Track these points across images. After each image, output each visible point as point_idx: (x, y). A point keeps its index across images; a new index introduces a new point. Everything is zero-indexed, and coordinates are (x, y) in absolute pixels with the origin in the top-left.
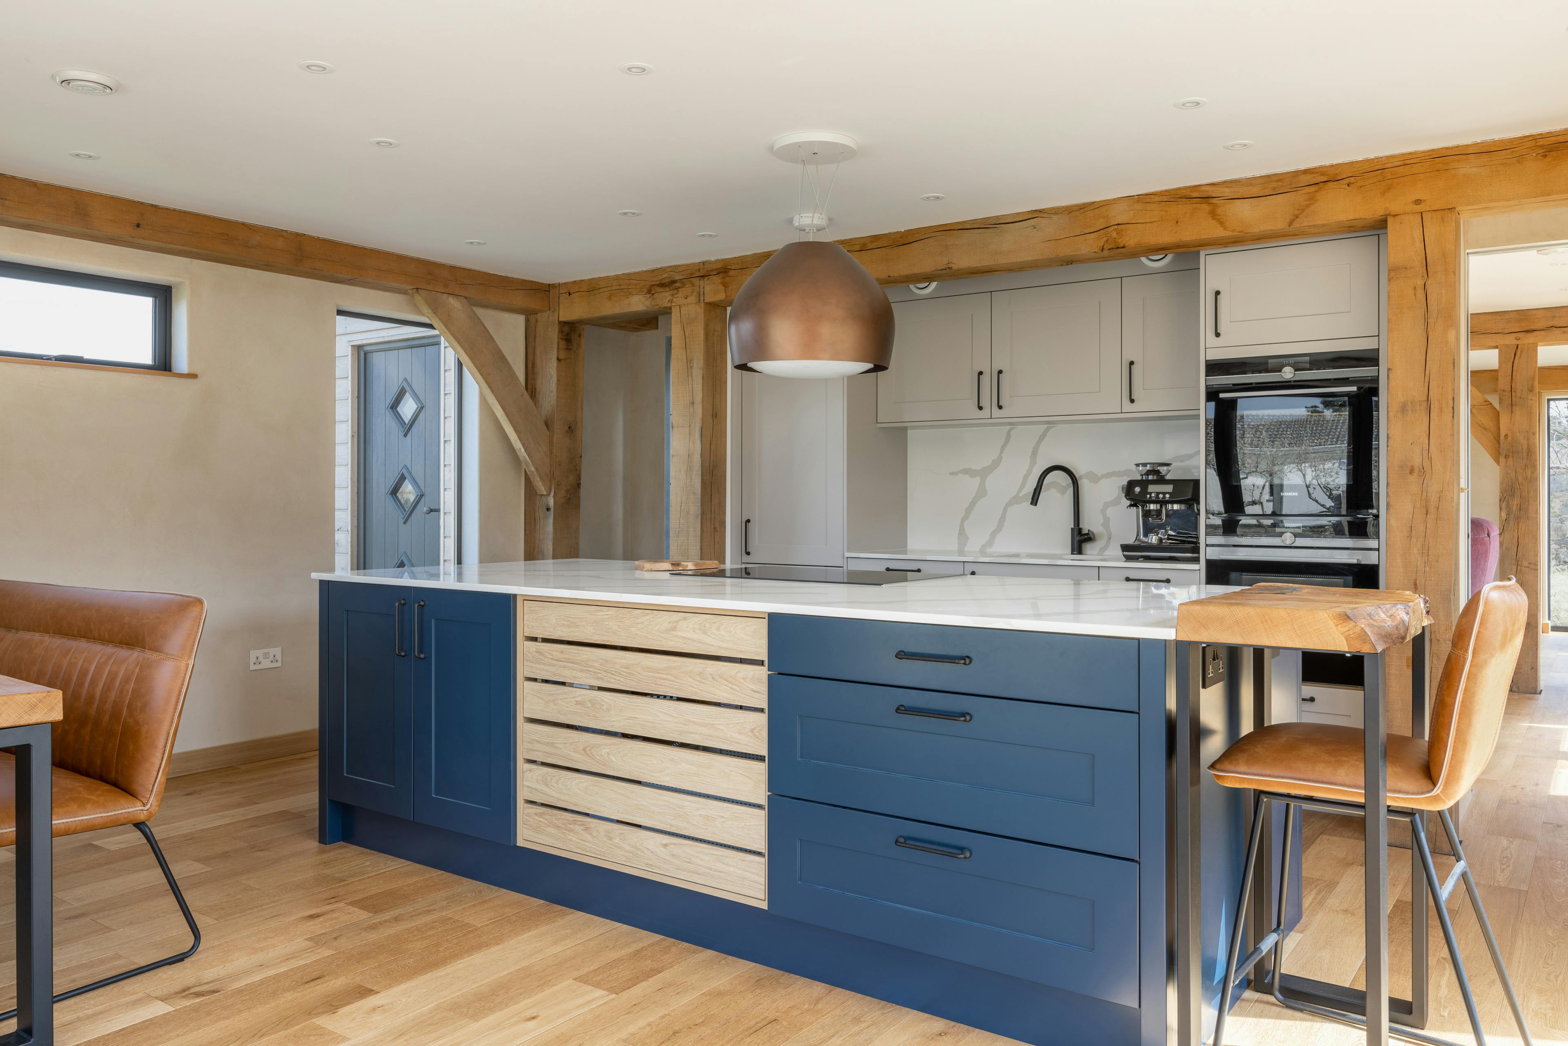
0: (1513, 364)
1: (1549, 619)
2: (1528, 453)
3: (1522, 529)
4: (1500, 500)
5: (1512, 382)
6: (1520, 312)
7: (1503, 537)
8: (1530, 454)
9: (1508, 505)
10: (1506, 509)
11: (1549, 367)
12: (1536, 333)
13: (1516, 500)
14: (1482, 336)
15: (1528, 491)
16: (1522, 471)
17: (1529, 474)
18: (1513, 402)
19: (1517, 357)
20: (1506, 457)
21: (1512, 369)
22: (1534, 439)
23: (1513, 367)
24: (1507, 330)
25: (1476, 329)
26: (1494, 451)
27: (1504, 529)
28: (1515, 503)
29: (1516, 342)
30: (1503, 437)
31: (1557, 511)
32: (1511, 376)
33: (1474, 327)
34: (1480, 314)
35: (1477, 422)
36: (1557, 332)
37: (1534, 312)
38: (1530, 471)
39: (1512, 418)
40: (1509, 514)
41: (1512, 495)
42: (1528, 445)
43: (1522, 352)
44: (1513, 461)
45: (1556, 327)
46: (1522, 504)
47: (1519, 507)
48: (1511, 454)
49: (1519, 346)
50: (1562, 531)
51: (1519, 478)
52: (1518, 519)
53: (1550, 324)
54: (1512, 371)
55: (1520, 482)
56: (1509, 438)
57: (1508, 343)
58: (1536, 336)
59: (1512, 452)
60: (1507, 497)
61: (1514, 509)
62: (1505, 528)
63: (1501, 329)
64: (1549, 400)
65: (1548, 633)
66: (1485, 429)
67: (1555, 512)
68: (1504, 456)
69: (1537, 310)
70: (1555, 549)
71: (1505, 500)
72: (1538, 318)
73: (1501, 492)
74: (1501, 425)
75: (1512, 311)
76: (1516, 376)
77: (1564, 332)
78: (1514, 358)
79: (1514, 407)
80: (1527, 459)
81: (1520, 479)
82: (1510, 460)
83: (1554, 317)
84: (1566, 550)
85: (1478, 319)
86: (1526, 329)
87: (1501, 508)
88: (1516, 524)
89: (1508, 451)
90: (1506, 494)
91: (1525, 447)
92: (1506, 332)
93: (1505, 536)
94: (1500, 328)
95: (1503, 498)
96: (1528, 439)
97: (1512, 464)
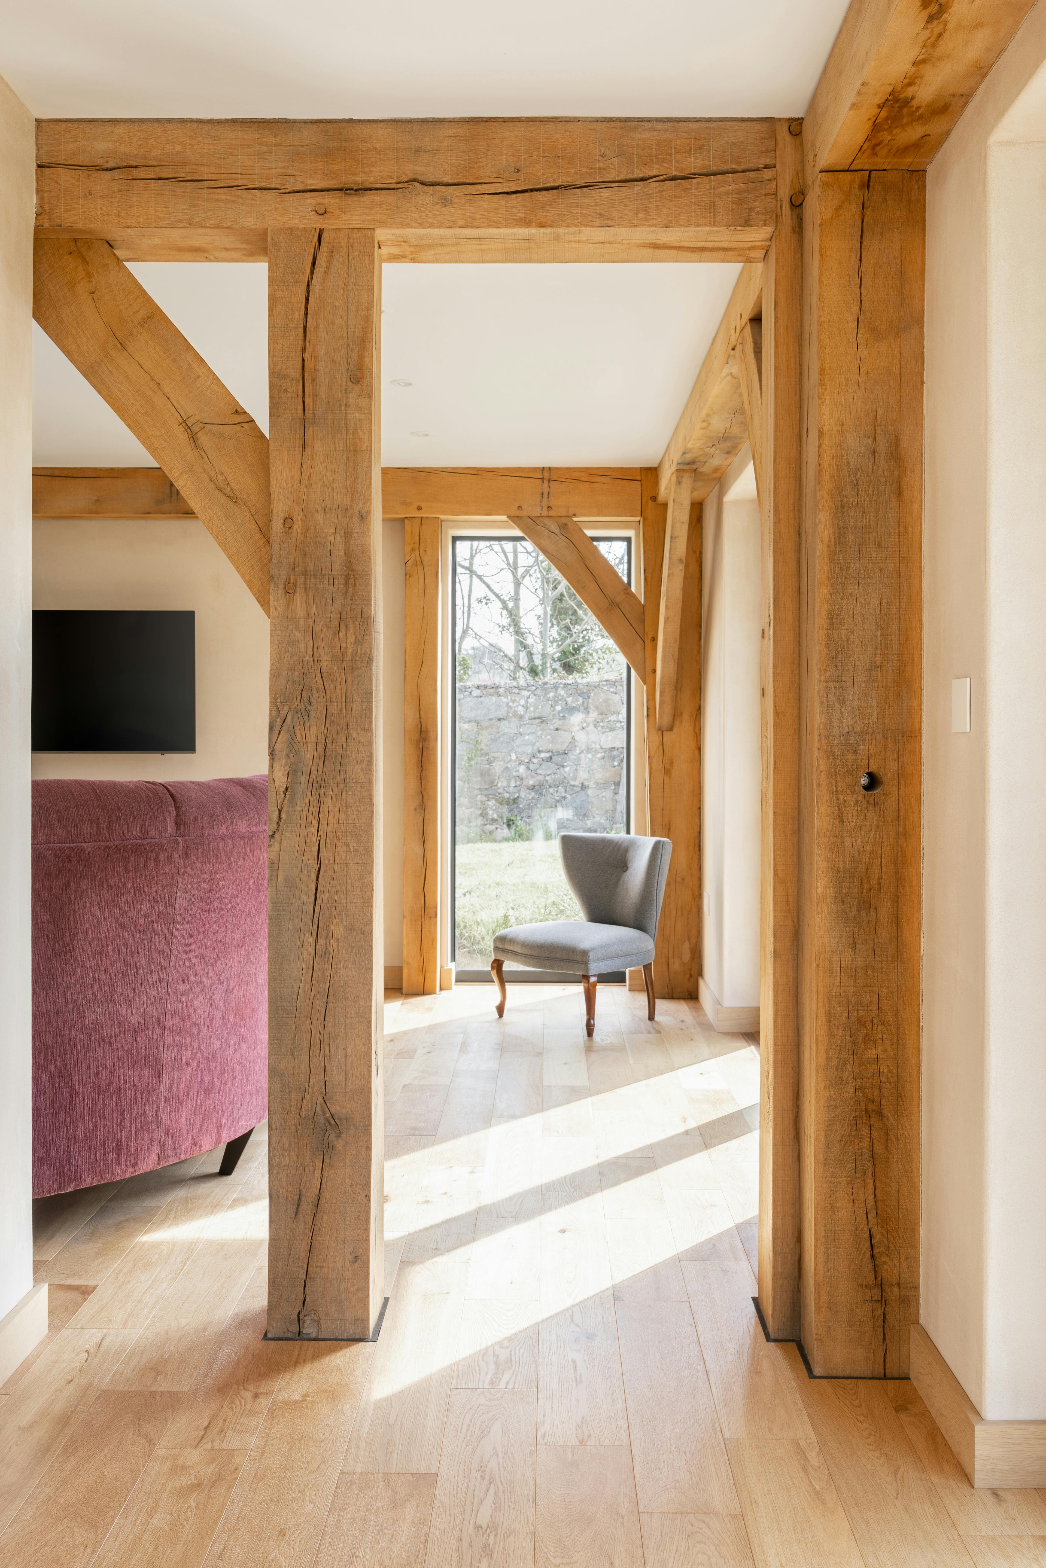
0: (308, 292)
1: (453, 958)
2: (347, 577)
3: (331, 818)
4: (271, 728)
5: (304, 349)
6: (329, 126)
7: (277, 845)
8: (352, 581)
9: (291, 742)
10: (287, 756)
11: (453, 468)
12: (371, 198)
13: (313, 728)
14: (223, 194)
15: (346, 698)
16: (330, 635)
17: (350, 644)
18: (308, 414)
19: (319, 271)
20: (289, 589)
21: (306, 309)
22: (363, 534)
23: (307, 300)
24: (292, 179)
25: (205, 169)
26: (257, 569)
27: (280, 818)
28: (312, 738)
29: (316, 223)
30: (280, 523)
31: (484, 748)
32: (302, 330)
33: (202, 165)
34: (219, 122)
35: (213, 474)
36: (426, 197)
37: (366, 130)
38: (351, 635)
39: (304, 466)
40: (295, 772)
41: (304, 713)
42: (348, 552)
43: (331, 252)
44: (307, 601)
45: (423, 184)
46: (329, 740)
47: (321, 749)
48: (301, 579)
49: (325, 236)
50: (489, 775)
51: (323, 657)
52: (318, 786)
53: (409, 170)
54: (306, 314)
55: (324, 671)
56: (295, 527)
57: (294, 223)
58: (371, 208)
59: (305, 573)
60: (289, 717)
61: (309, 756)
62: (283, 816)
63: (277, 176)
64: (455, 539)
65: (450, 989)
66: (233, 499)
67: (482, 749)
68: (281, 586)
69: (374, 126)
70: (481, 802)
71: (285, 728)
72: (376, 150)
73: (273, 703)
74: (274, 483)
75: (306, 122)
76: (316, 328)
77: (446, 201)
78: (312, 272)
79: (309, 430)
80: (345, 595)
81: (325, 658)
82: (299, 599)
83: (417, 151)
84: (494, 802)
85: (214, 138)
86: (345, 180)
87: (272, 753)
88: (314, 802)
89: (293, 570)
90: (286, 708)
91: (339, 557)
92: (289, 187)
93: (284, 844)
94: (273, 172)
95: (279, 721)
96: (348, 534)
97: (303, 612)
